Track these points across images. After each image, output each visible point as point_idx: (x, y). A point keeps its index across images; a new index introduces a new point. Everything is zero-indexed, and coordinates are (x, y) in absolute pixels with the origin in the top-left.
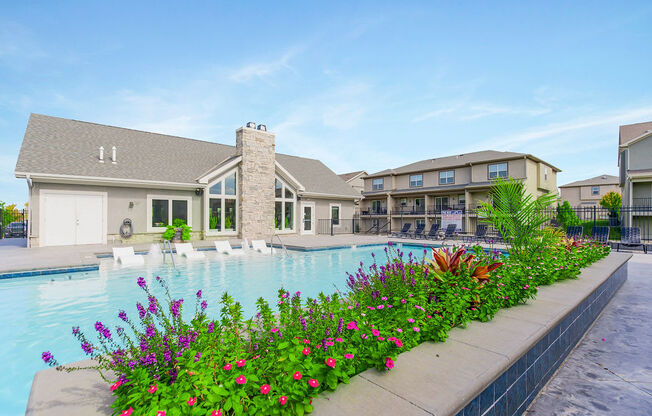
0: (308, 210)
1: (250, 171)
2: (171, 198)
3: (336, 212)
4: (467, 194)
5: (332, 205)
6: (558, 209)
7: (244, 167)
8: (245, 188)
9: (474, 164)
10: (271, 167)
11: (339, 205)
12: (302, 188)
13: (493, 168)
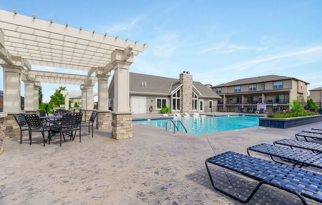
0: (201, 102)
1: (185, 88)
2: (162, 99)
3: (211, 103)
4: (263, 95)
5: (210, 100)
6: (308, 102)
7: (183, 87)
8: (184, 95)
9: (266, 82)
10: (191, 87)
11: (212, 101)
12: (201, 94)
13: (275, 84)
